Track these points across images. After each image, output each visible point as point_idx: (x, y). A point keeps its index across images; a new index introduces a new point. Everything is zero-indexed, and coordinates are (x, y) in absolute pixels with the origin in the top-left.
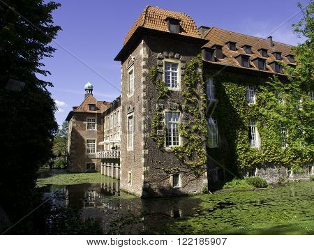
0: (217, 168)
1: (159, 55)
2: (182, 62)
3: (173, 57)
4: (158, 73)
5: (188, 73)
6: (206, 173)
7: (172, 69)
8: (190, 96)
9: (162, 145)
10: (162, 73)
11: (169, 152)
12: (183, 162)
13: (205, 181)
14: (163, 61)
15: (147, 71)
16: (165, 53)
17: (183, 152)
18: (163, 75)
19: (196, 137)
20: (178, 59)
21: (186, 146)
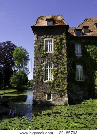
0: (82, 92)
1: (42, 37)
2: (54, 38)
3: (49, 37)
4: (41, 46)
5: (57, 44)
6: (67, 95)
7: (50, 43)
8: (58, 55)
9: (42, 80)
10: (43, 45)
11: (46, 83)
12: (53, 88)
13: (66, 99)
14: (44, 40)
15: (36, 46)
16: (45, 36)
17: (53, 83)
18: (44, 46)
19: (61, 75)
20: (52, 37)
21: (55, 80)
